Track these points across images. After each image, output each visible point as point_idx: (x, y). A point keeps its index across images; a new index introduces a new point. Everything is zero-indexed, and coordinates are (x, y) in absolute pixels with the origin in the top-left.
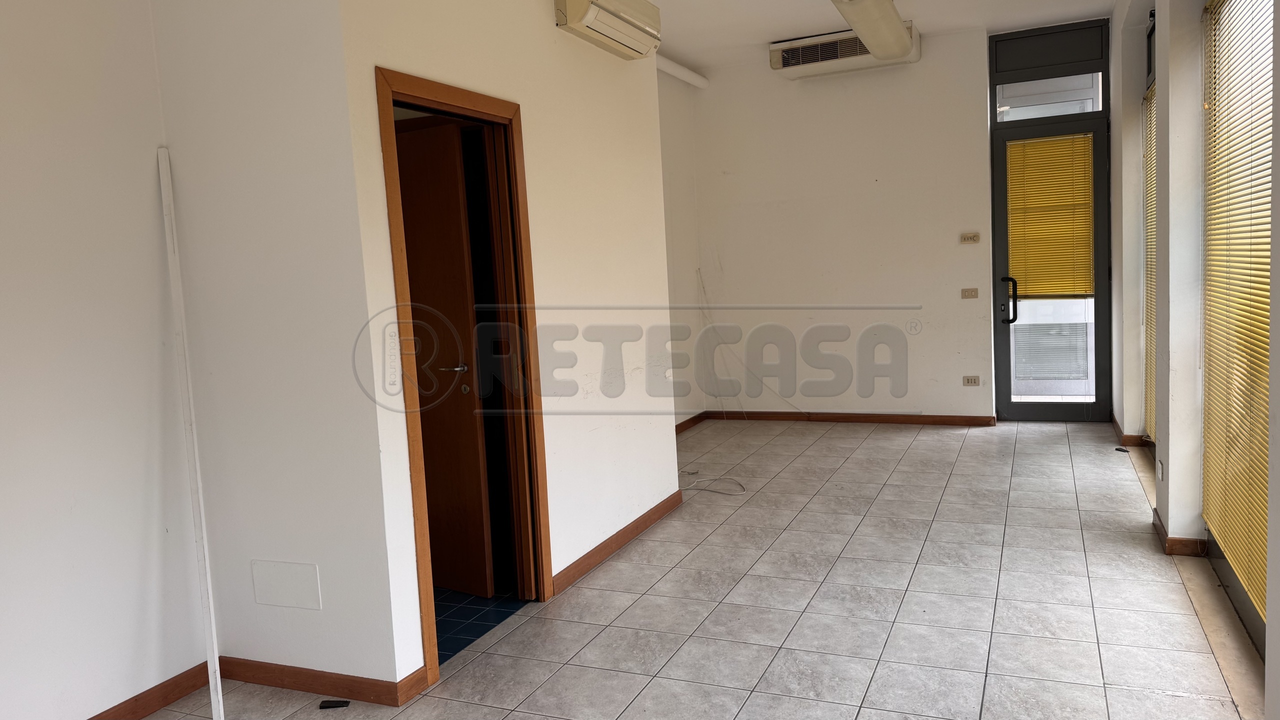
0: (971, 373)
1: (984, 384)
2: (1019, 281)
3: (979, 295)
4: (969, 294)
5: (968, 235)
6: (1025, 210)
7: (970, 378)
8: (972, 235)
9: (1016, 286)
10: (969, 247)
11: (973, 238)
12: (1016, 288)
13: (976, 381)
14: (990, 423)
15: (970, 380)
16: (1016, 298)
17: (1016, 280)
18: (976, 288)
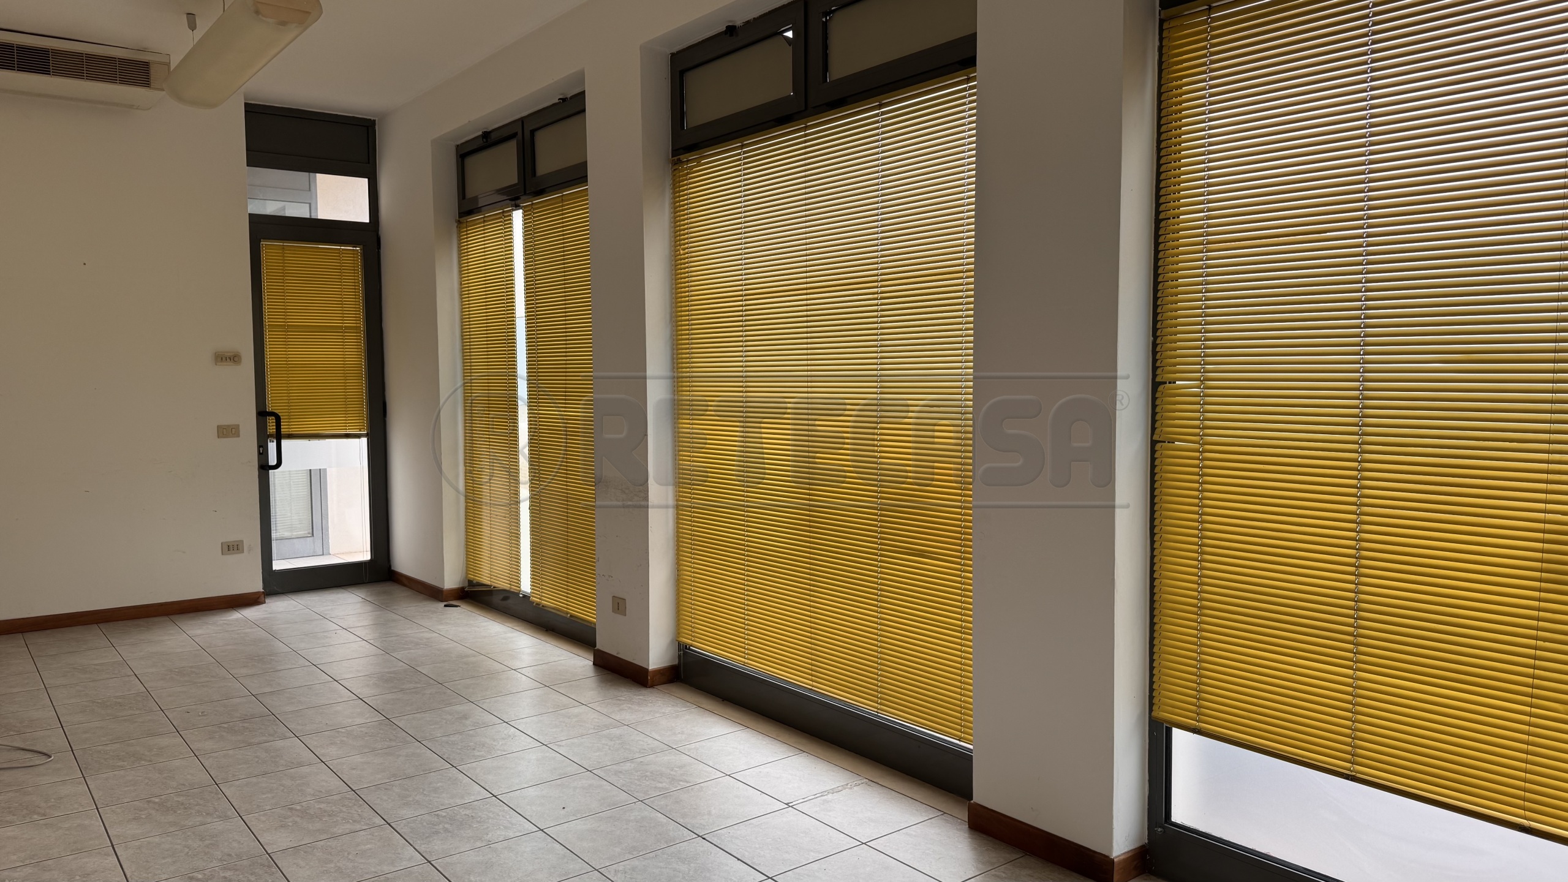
0: (232, 538)
1: (250, 550)
2: (283, 416)
3: (241, 433)
4: (227, 431)
5: (226, 354)
6: (286, 328)
7: (231, 544)
8: (232, 354)
9: (280, 422)
10: (228, 369)
11: (234, 358)
12: (280, 425)
13: (240, 547)
14: (259, 600)
15: (231, 547)
16: (279, 437)
17: (280, 414)
18: (237, 423)
